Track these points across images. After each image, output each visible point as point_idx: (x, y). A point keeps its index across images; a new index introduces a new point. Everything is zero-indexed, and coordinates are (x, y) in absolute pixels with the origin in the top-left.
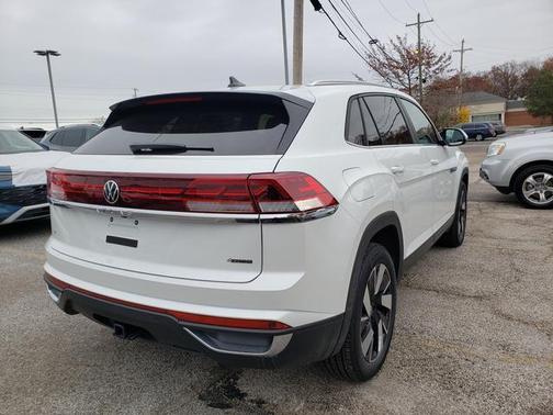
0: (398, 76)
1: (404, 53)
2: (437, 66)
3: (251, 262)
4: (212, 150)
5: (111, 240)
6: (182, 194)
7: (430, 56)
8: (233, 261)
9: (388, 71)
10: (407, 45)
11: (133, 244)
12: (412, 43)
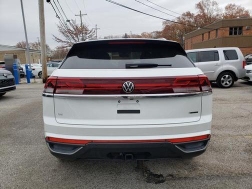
0: (73, 38)
1: (75, 27)
2: (89, 35)
3: (197, 112)
4: (170, 65)
5: (119, 112)
6: (171, 86)
7: (87, 30)
8: (191, 113)
9: (69, 35)
10: (76, 24)
11: (138, 112)
12: (78, 23)
